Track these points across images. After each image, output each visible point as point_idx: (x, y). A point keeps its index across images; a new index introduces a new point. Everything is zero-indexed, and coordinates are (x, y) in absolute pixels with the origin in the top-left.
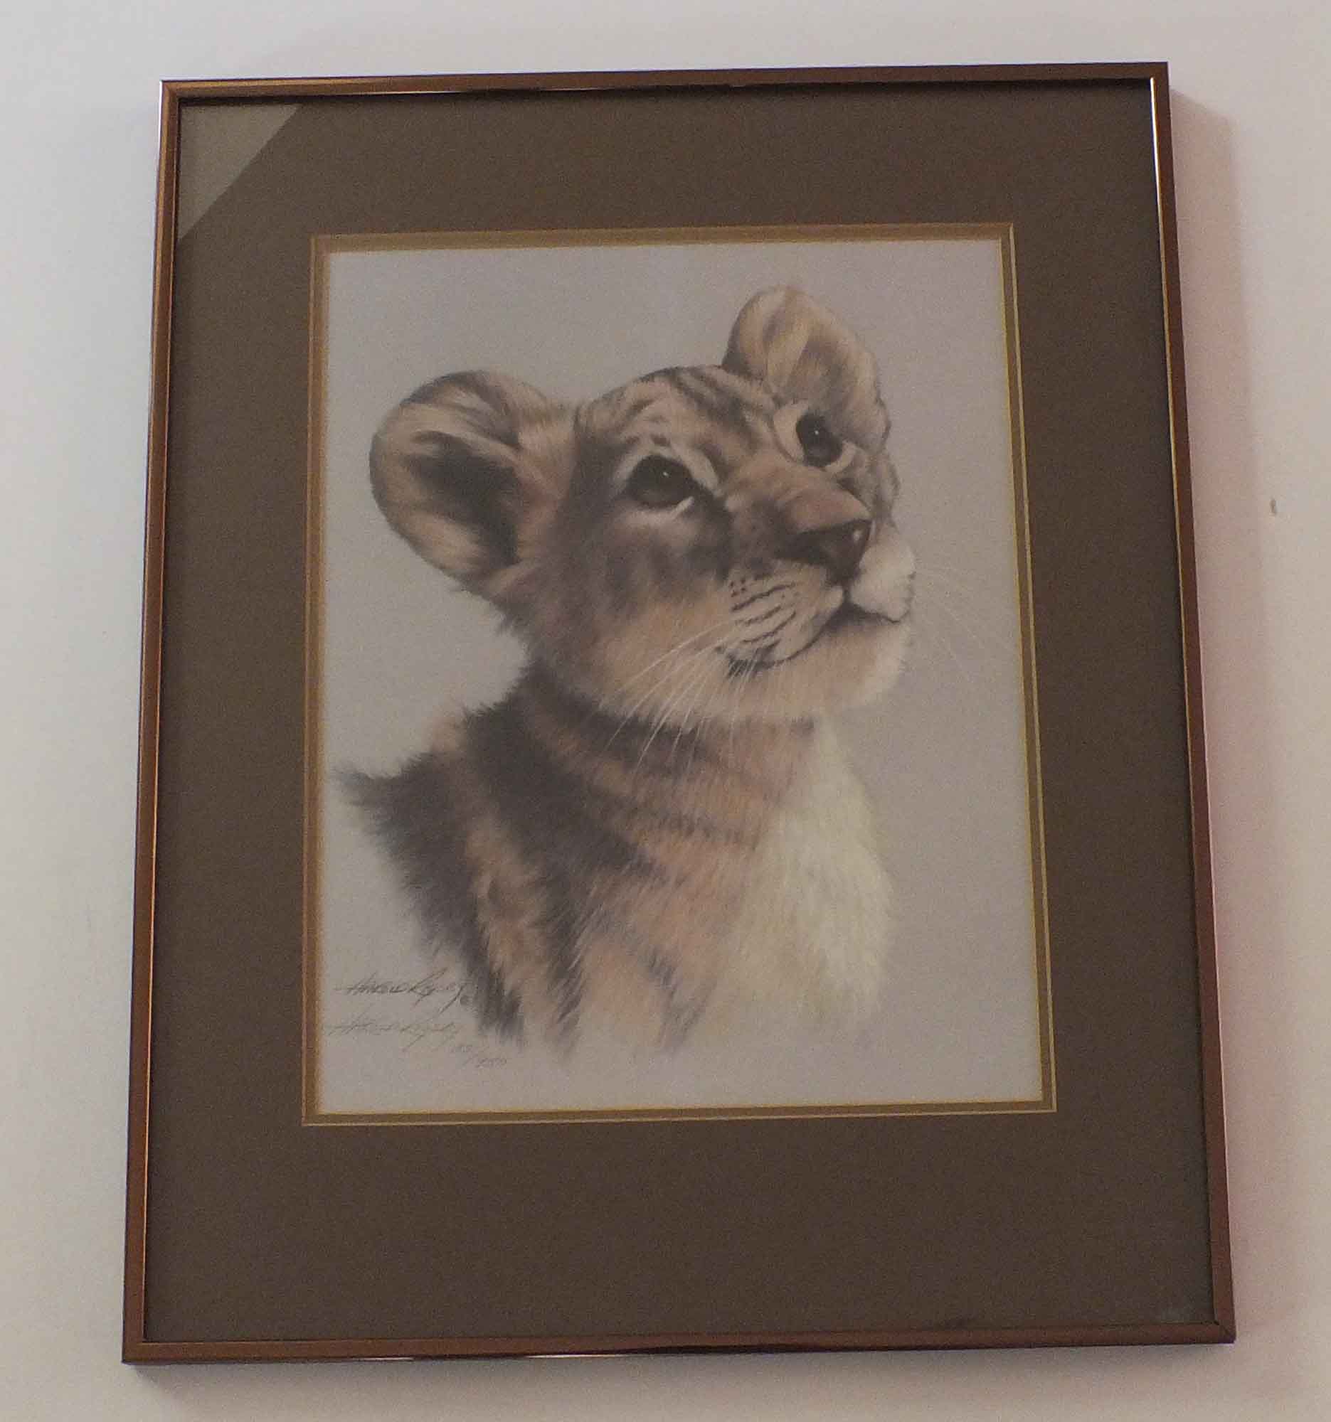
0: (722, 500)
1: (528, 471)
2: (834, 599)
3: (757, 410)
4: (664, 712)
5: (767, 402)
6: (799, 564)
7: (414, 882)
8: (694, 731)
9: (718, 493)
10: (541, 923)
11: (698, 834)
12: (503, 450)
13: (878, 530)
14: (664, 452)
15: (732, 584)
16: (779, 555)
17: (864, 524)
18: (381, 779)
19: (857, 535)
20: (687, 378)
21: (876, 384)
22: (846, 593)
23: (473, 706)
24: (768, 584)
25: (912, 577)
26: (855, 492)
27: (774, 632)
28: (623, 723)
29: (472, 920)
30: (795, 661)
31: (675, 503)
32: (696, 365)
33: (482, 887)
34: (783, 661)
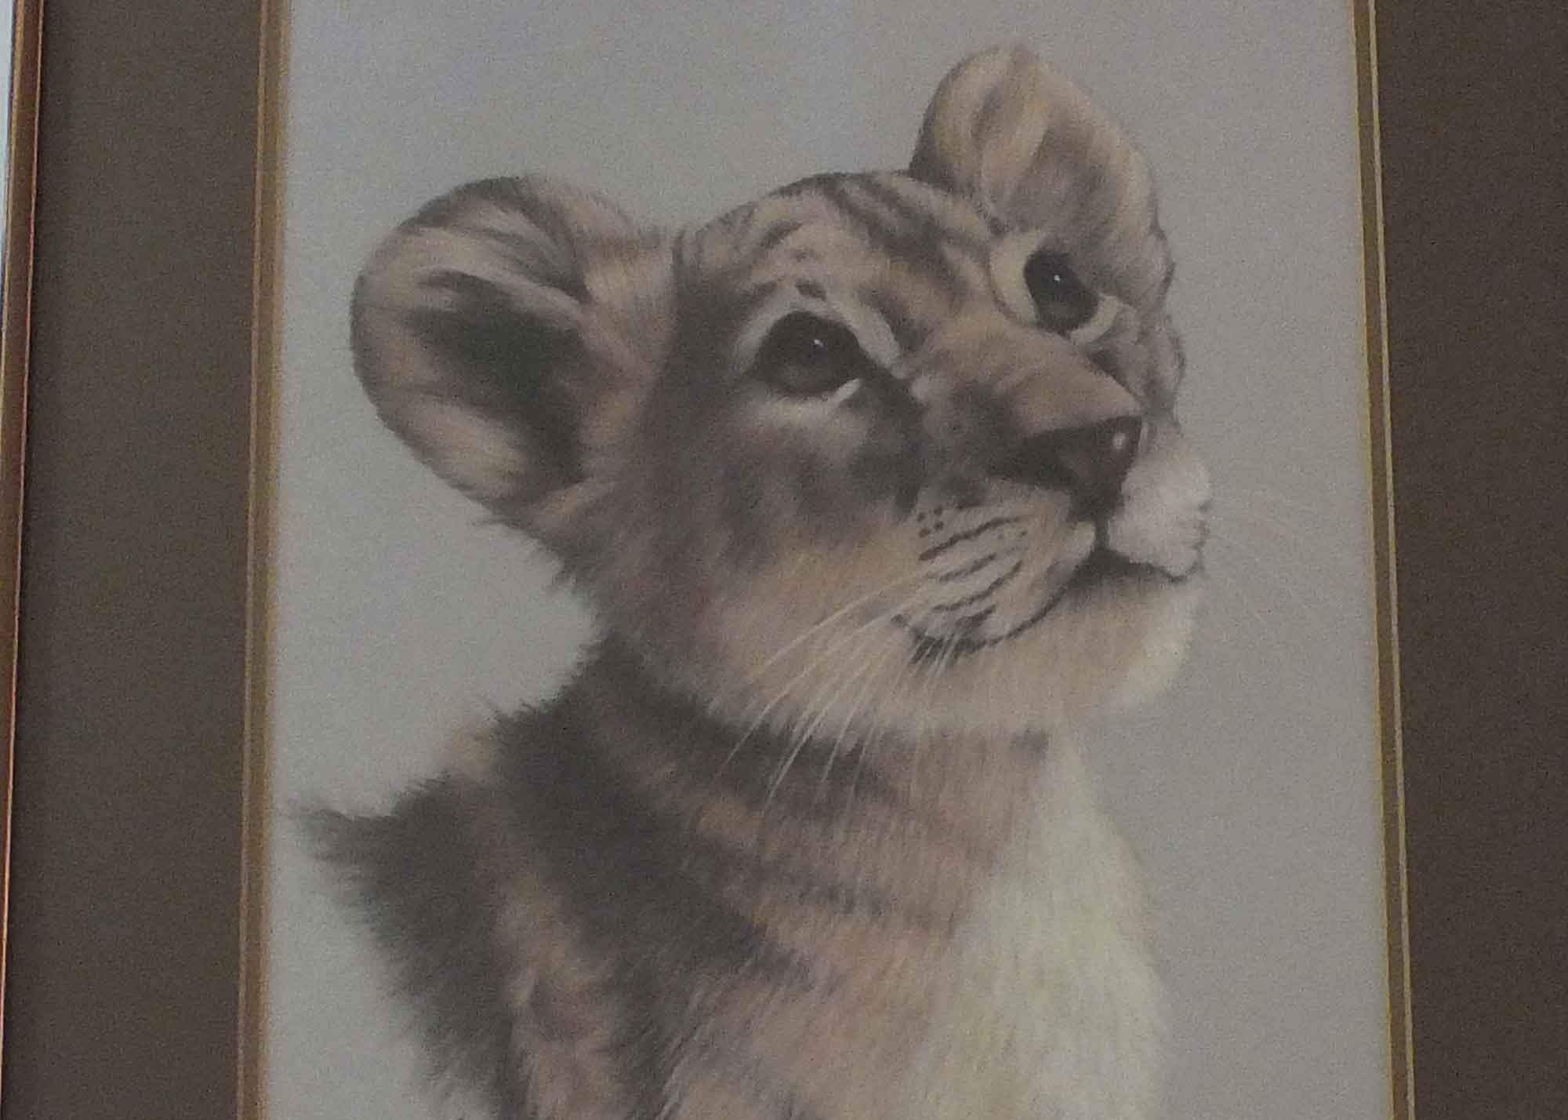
0: (906, 385)
1: (601, 336)
2: (1083, 540)
3: (964, 242)
4: (811, 720)
5: (980, 229)
6: (1025, 487)
7: (413, 984)
8: (858, 749)
9: (900, 374)
10: (616, 1048)
11: (861, 913)
12: (560, 302)
13: (1152, 433)
14: (815, 307)
15: (921, 517)
16: (993, 471)
17: (1130, 425)
18: (361, 821)
19: (1119, 441)
20: (854, 192)
21: (1153, 203)
22: (1101, 534)
23: (510, 706)
24: (977, 517)
25: (1204, 508)
26: (1118, 375)
27: (986, 594)
28: (747, 735)
29: (504, 1040)
30: (1021, 640)
31: (833, 385)
32: (870, 169)
33: (521, 993)
34: (1000, 639)
